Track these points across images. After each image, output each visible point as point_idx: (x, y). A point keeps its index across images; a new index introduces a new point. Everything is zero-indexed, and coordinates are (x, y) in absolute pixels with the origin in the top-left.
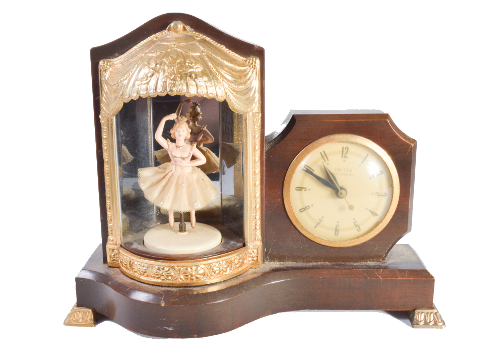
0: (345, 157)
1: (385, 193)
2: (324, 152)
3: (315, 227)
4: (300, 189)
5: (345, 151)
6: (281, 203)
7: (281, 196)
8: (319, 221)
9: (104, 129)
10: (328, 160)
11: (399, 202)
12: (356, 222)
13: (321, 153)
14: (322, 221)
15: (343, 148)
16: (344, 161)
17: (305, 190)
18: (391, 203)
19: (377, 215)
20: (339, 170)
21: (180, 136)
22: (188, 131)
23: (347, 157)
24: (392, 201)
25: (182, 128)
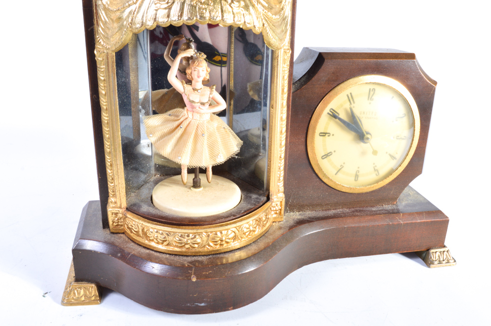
0: (371, 100)
1: (405, 137)
2: (351, 93)
3: (336, 174)
4: (323, 134)
5: (372, 93)
6: (304, 150)
7: (304, 143)
8: (340, 168)
9: (102, 68)
10: (354, 103)
11: (418, 145)
12: (376, 166)
13: (347, 95)
14: (343, 167)
15: (370, 89)
16: (370, 103)
17: (328, 136)
18: (411, 147)
19: (396, 159)
20: (364, 113)
21: (199, 77)
22: (207, 71)
23: (373, 99)
24: (412, 144)
25: (201, 67)
